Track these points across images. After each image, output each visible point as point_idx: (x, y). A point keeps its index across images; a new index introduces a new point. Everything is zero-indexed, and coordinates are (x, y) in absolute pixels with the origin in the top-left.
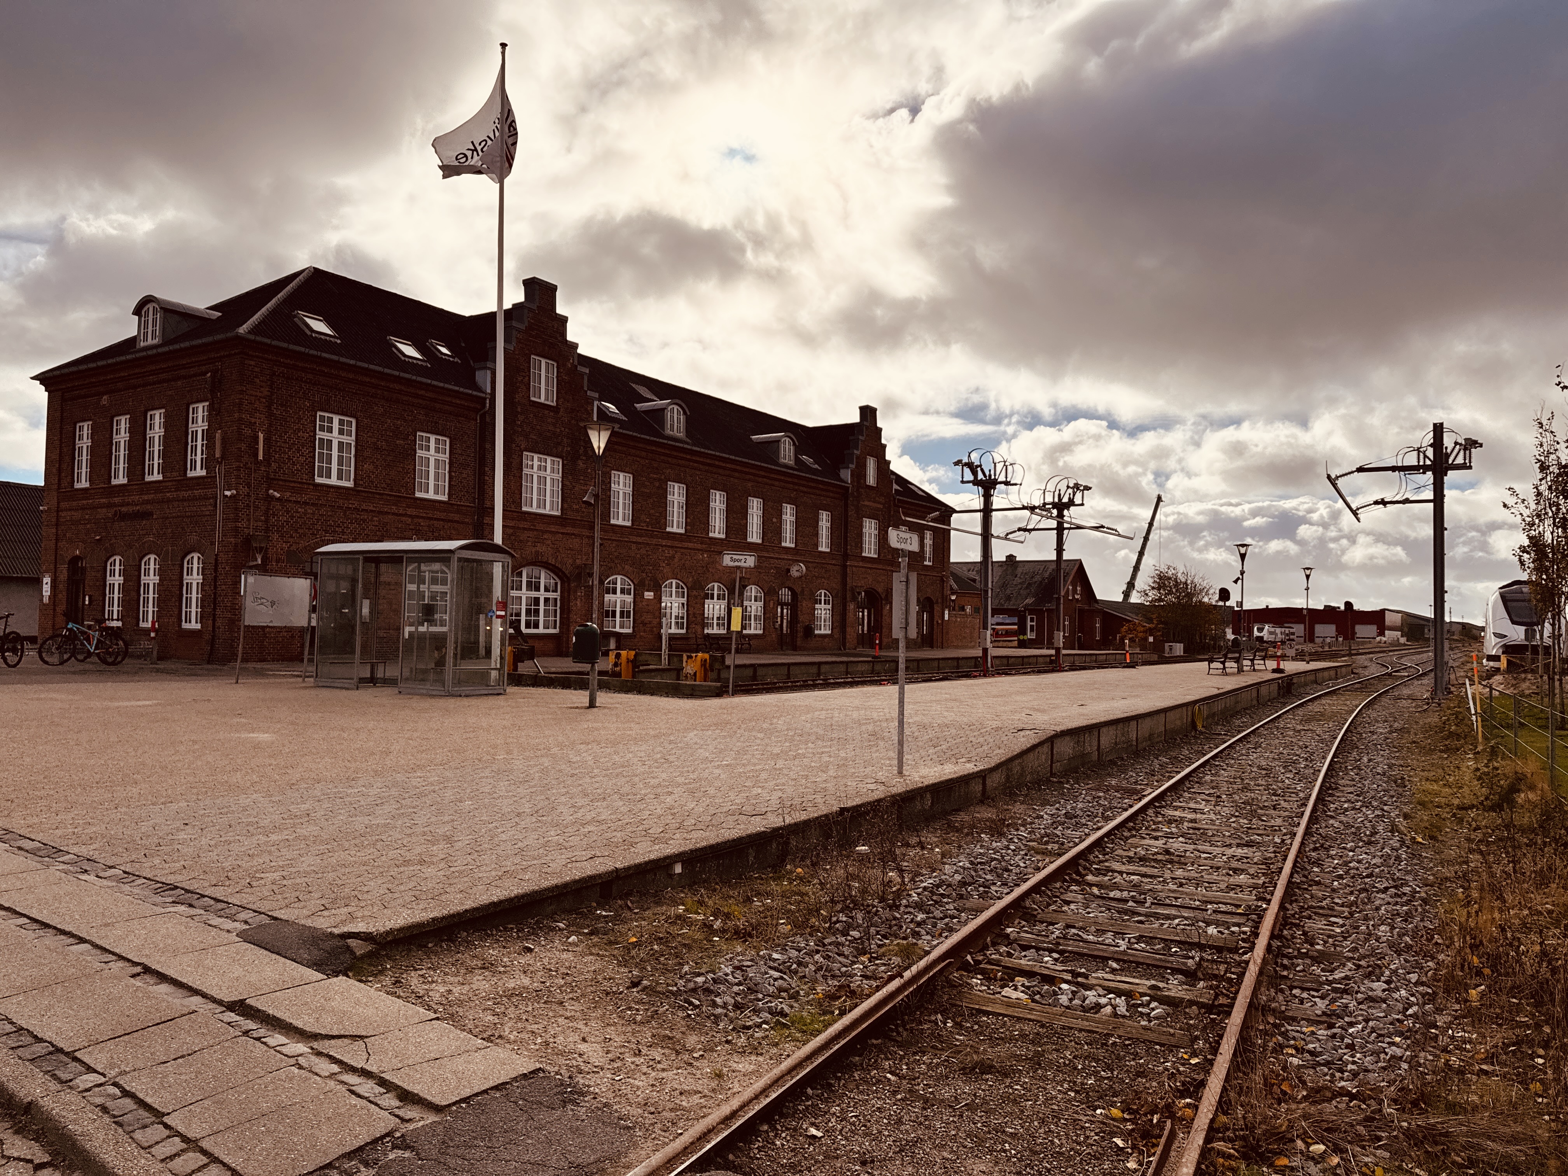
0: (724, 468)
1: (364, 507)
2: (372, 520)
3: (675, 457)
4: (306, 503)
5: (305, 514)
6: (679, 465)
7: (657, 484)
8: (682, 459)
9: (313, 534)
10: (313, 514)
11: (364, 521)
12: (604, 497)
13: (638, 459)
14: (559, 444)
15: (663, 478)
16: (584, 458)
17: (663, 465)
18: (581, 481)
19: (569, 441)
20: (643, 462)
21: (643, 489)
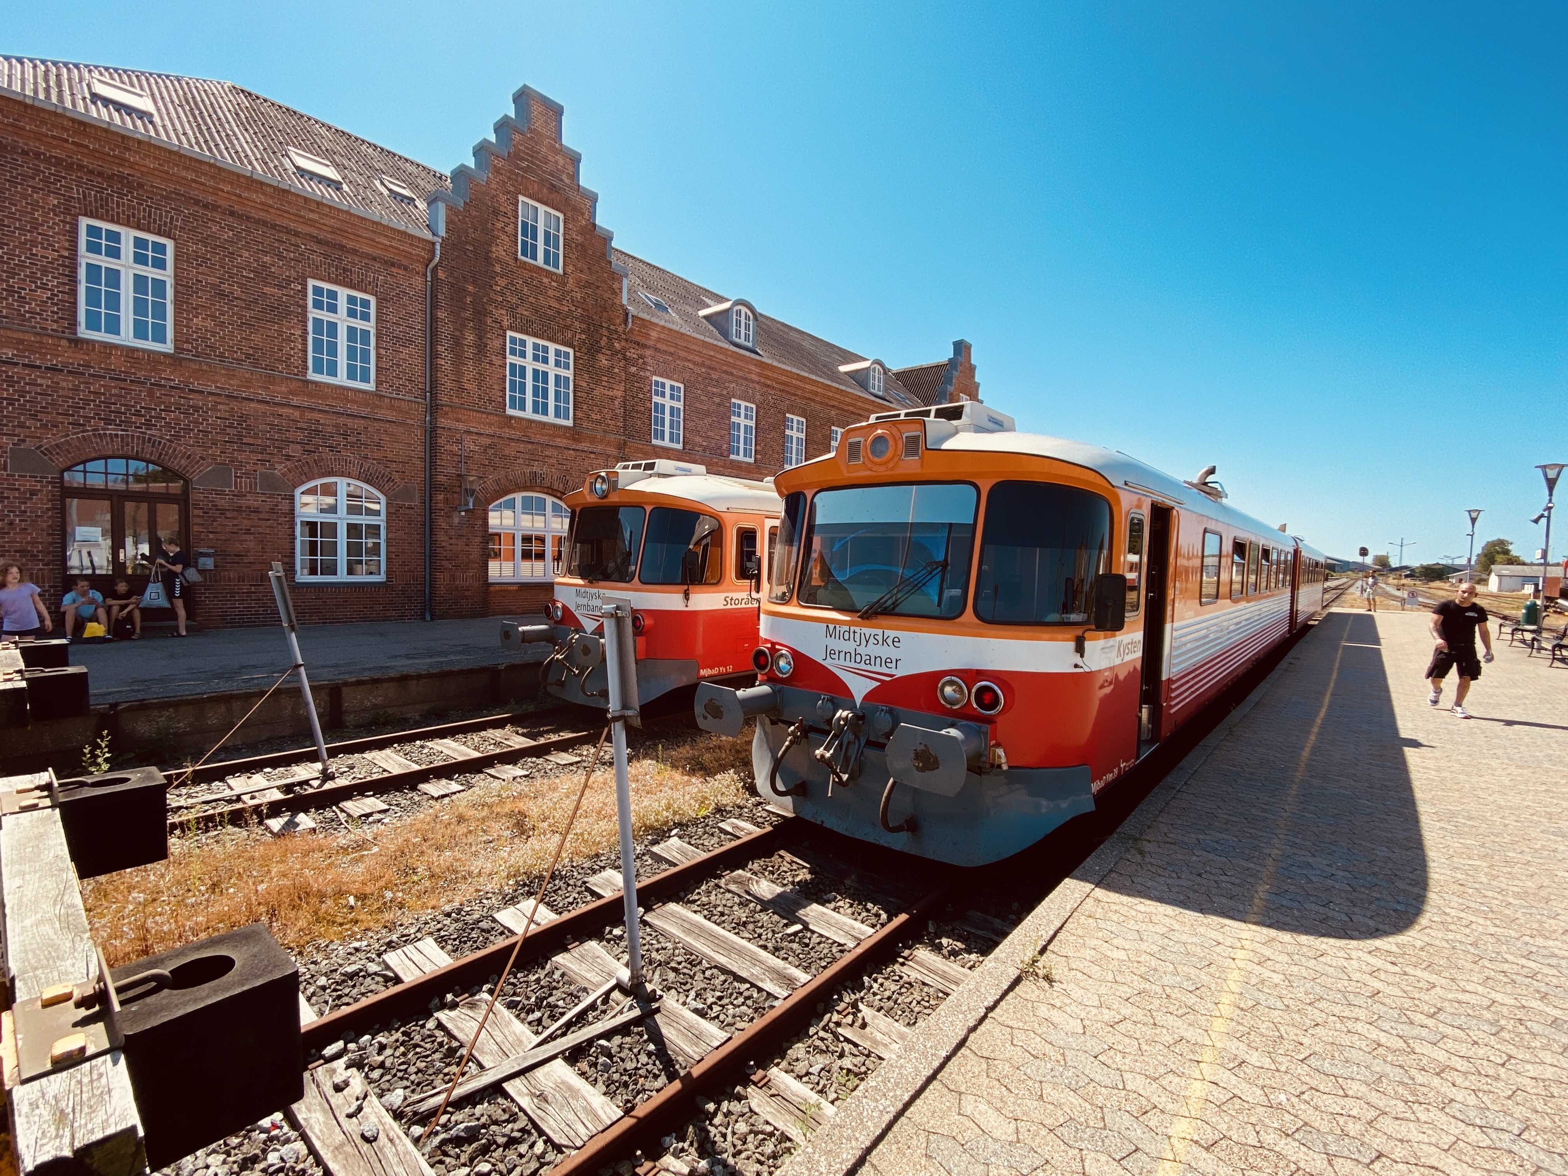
0: (803, 390)
1: (196, 386)
2: (214, 409)
3: (741, 369)
4: (53, 369)
5: (55, 387)
6: (746, 379)
7: (717, 400)
8: (750, 372)
9: (76, 424)
10: (76, 389)
11: (196, 409)
12: (643, 409)
13: (691, 366)
14: (568, 327)
15: (725, 392)
16: (609, 352)
17: (725, 376)
18: (604, 383)
19: (584, 326)
20: (697, 370)
21: (698, 405)
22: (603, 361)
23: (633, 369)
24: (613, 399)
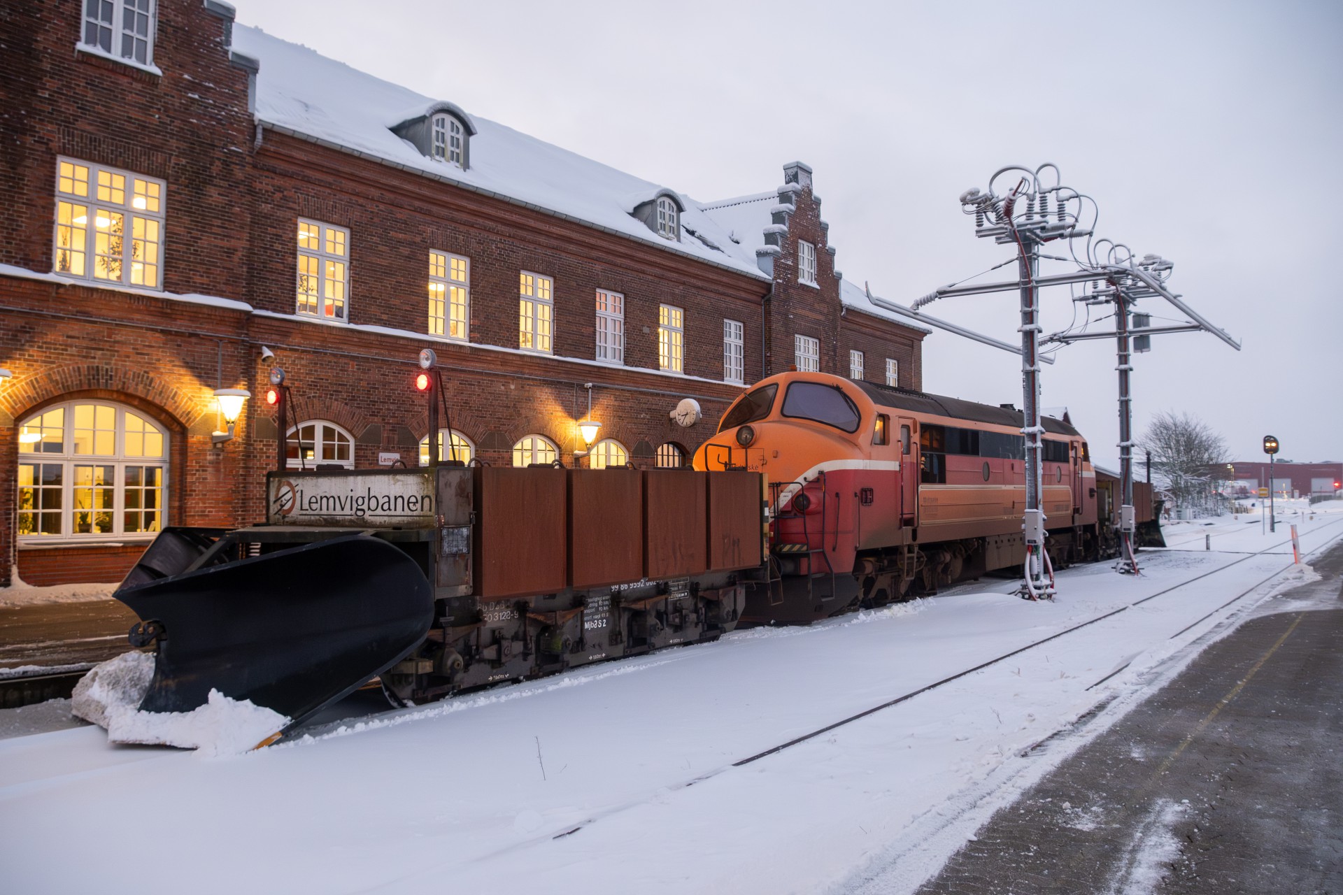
0: (548, 235)
3: (444, 205)
6: (453, 220)
7: (405, 251)
8: (460, 209)
12: (280, 266)
13: (361, 201)
14: (156, 148)
15: (418, 239)
16: (225, 184)
17: (419, 216)
18: (215, 230)
19: (184, 146)
20: (371, 206)
21: (374, 259)
22: (214, 195)
23: (266, 208)
24: (230, 252)
